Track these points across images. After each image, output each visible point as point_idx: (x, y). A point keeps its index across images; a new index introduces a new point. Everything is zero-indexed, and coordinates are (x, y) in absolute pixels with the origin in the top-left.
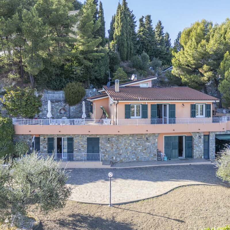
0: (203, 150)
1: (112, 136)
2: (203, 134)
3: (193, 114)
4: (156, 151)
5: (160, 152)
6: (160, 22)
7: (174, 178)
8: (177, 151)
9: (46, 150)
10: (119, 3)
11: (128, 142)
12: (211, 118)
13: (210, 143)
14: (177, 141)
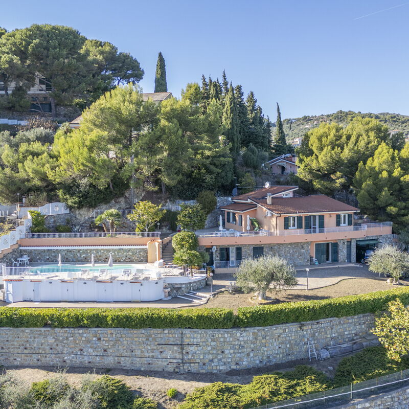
0: (346, 255)
1: (275, 245)
2: (346, 241)
3: (338, 224)
4: (309, 256)
5: (313, 257)
6: (252, 94)
7: (334, 276)
8: (325, 256)
9: (218, 258)
10: (210, 78)
11: (287, 249)
12: (352, 227)
13: (352, 249)
14: (325, 247)
